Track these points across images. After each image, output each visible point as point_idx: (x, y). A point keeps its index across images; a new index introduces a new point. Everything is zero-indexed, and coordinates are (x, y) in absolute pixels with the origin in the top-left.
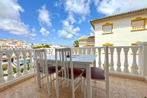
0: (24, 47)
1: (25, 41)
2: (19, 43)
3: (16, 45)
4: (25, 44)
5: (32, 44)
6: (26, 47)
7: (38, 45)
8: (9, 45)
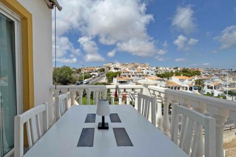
0: (144, 73)
1: (147, 64)
2: (139, 67)
3: (136, 71)
4: (147, 68)
5: (157, 68)
6: (148, 73)
7: (168, 69)
8: (129, 70)
